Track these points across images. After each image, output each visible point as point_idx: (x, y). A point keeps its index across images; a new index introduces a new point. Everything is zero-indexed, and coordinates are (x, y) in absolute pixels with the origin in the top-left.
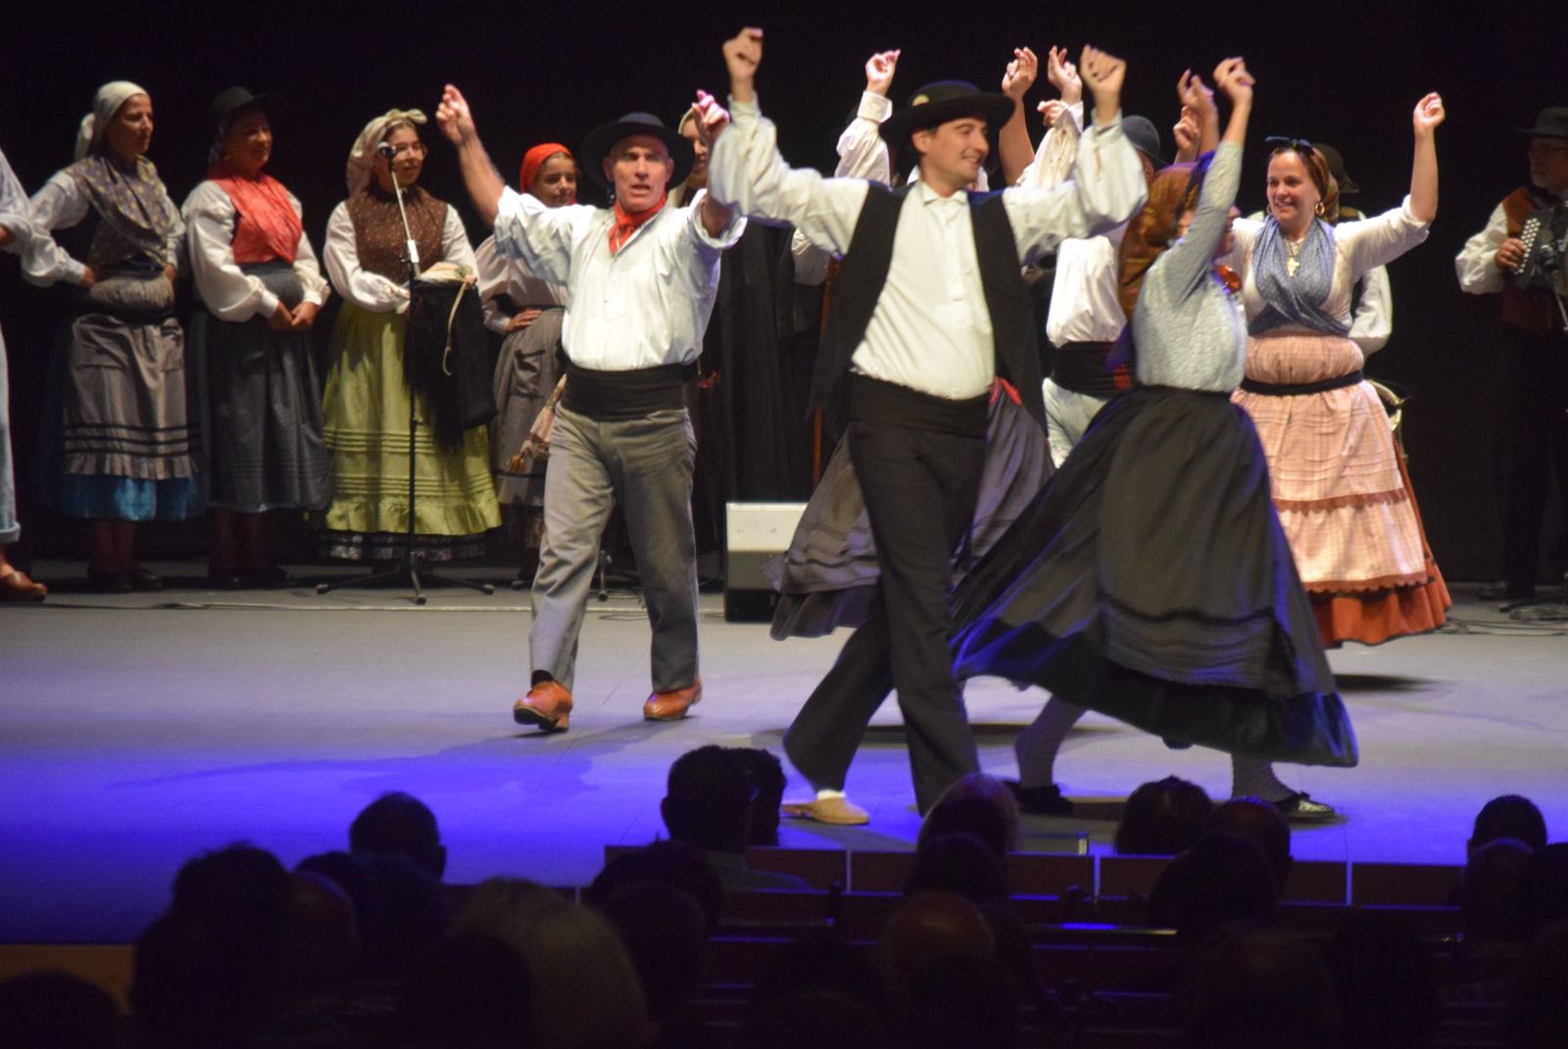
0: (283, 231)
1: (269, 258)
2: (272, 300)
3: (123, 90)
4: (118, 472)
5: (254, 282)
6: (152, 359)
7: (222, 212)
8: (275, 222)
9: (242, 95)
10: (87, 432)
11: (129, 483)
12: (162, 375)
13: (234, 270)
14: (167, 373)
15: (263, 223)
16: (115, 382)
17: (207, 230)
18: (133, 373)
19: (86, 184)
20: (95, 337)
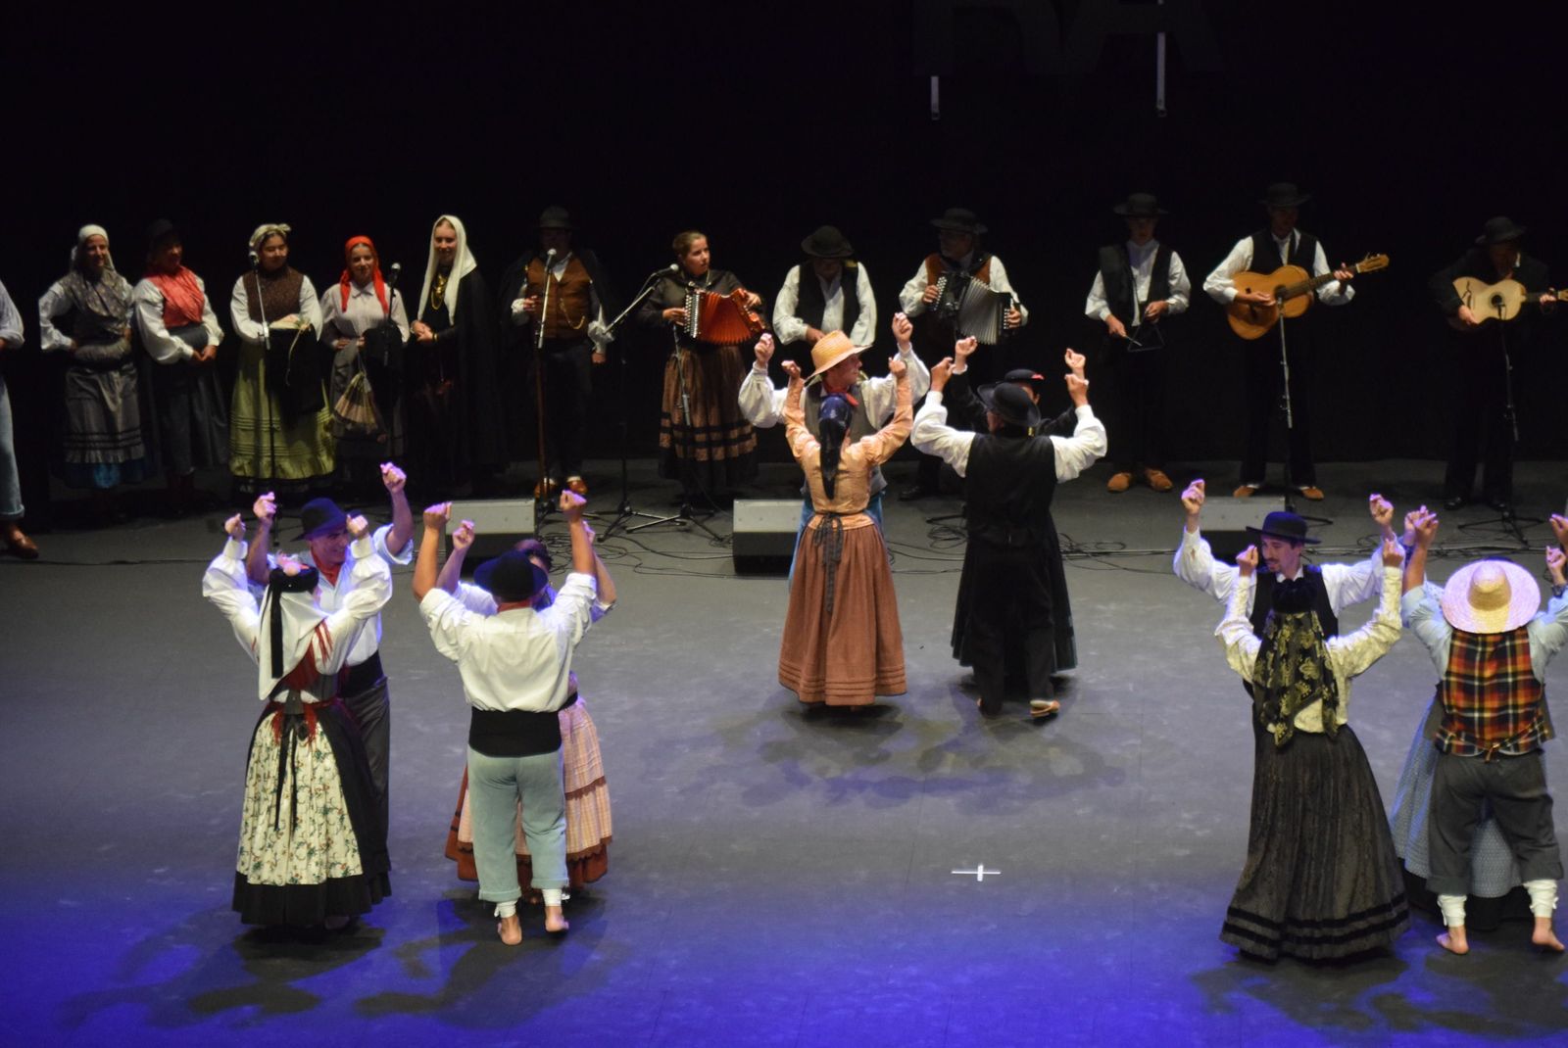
0: (192, 305)
1: (185, 323)
2: (189, 350)
3: (94, 231)
4: (94, 461)
5: (177, 341)
6: (112, 390)
7: (155, 300)
8: (187, 300)
9: (165, 225)
10: (75, 438)
11: (103, 466)
12: (120, 401)
13: (164, 334)
14: (124, 396)
15: (180, 303)
16: (91, 409)
17: (147, 311)
18: (101, 400)
19: (71, 289)
20: (79, 381)
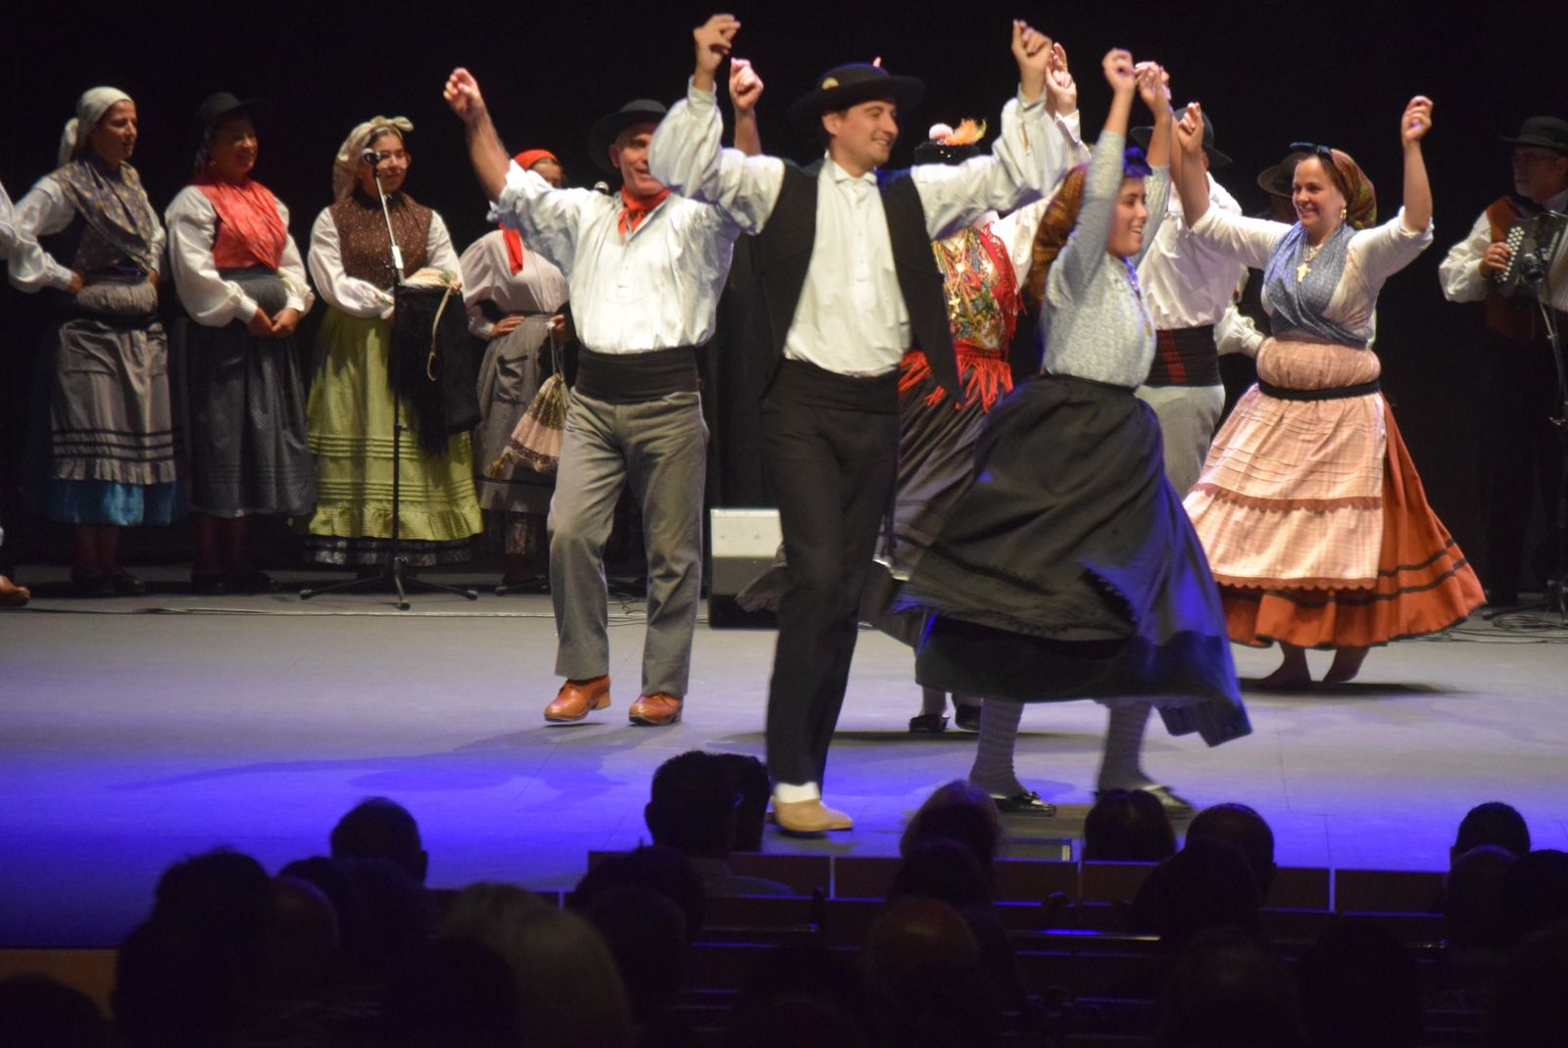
0: (265, 236)
1: (249, 264)
2: (251, 306)
3: (107, 95)
4: (108, 477)
5: (233, 287)
6: (139, 364)
7: (203, 217)
8: (257, 227)
9: (228, 101)
10: (76, 437)
11: (119, 488)
12: (148, 380)
13: (213, 275)
14: (153, 378)
15: (243, 228)
16: (103, 385)
17: (187, 235)
18: (121, 378)
19: (75, 190)
20: (84, 343)
